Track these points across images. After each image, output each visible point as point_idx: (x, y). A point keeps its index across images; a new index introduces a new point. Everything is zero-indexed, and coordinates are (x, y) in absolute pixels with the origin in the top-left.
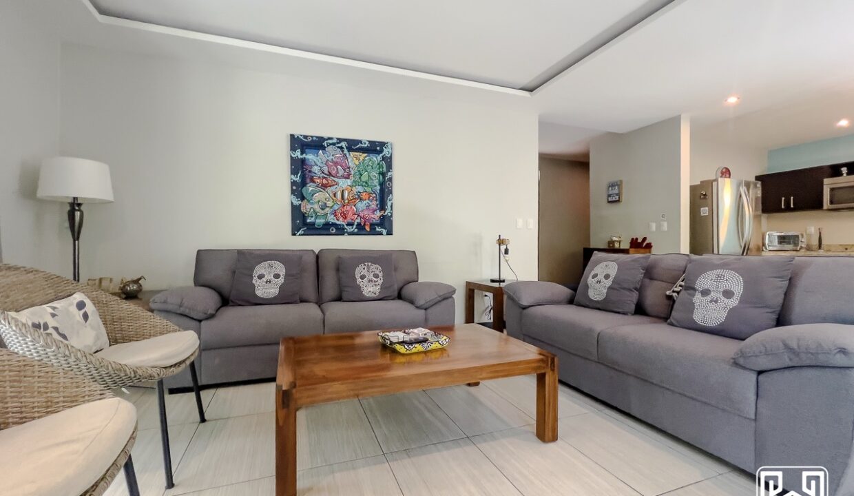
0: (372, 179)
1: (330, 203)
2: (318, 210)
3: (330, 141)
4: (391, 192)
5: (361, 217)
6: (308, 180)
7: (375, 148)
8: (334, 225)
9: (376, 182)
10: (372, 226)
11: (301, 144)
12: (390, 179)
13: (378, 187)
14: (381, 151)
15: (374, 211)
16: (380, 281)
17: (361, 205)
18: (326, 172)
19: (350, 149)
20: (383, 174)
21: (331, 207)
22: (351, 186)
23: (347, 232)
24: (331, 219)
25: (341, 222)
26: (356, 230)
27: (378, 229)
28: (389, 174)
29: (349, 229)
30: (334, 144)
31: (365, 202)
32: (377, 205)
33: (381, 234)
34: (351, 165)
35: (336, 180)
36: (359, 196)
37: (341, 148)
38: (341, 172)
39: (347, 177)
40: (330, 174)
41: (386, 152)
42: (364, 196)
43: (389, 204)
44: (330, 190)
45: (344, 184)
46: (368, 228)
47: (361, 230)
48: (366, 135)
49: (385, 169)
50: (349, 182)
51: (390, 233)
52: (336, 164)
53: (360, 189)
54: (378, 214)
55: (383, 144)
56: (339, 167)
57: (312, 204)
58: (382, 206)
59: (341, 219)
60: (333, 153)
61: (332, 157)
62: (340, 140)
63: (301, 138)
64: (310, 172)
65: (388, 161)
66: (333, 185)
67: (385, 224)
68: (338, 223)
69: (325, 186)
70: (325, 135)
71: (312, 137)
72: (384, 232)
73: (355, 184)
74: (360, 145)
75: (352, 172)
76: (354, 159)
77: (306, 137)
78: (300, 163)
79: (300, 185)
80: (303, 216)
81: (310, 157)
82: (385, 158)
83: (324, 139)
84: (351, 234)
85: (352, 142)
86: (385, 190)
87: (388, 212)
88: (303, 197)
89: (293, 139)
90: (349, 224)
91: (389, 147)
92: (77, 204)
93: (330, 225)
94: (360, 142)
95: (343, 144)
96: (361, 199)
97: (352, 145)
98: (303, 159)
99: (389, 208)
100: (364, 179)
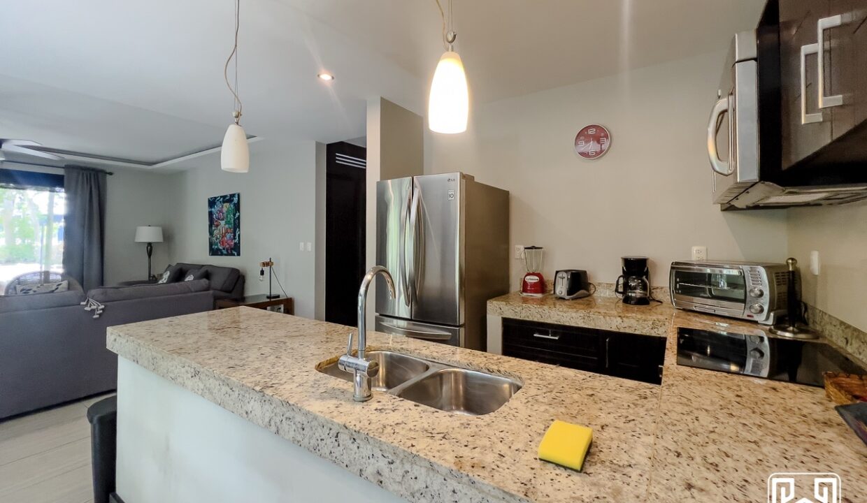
1: (218, 237)
2: (215, 241)
4: (239, 226)
5: (228, 245)
6: (213, 224)
7: (231, 198)
9: (232, 220)
10: (232, 249)
11: (212, 203)
12: (239, 218)
13: (234, 224)
14: (233, 200)
15: (232, 240)
17: (228, 237)
18: (217, 218)
19: (224, 202)
20: (234, 215)
21: (219, 239)
22: (225, 225)
23: (223, 254)
24: (219, 246)
25: (222, 248)
27: (234, 252)
28: (237, 214)
29: (225, 252)
30: (219, 200)
32: (233, 236)
33: (234, 255)
34: (224, 211)
35: (220, 221)
36: (227, 231)
37: (221, 202)
38: (221, 217)
39: (223, 220)
41: (236, 199)
42: (229, 230)
43: (237, 235)
44: (219, 227)
45: (223, 223)
46: (229, 251)
48: (228, 192)
49: (236, 212)
51: (239, 254)
52: (220, 212)
53: (227, 226)
54: (234, 241)
55: (233, 196)
56: (221, 214)
57: (214, 238)
58: (235, 236)
59: (222, 246)
60: (219, 206)
61: (218, 208)
62: (221, 197)
64: (213, 218)
65: (237, 207)
66: (219, 225)
67: (235, 250)
69: (217, 226)
70: (216, 196)
71: (213, 198)
72: (236, 254)
73: (226, 223)
74: (226, 198)
75: (225, 216)
76: (225, 208)
77: (211, 199)
78: (211, 214)
79: (211, 226)
80: (211, 244)
81: (213, 210)
82: (235, 204)
83: (215, 198)
84: (226, 255)
85: (224, 197)
86: (237, 225)
87: (237, 241)
88: (211, 233)
89: (209, 200)
90: (224, 249)
91: (237, 196)
92: (150, 244)
93: (218, 249)
94: (226, 196)
95: (221, 200)
96: (228, 233)
97: (224, 199)
98: (211, 211)
99: (237, 237)
100: (229, 219)
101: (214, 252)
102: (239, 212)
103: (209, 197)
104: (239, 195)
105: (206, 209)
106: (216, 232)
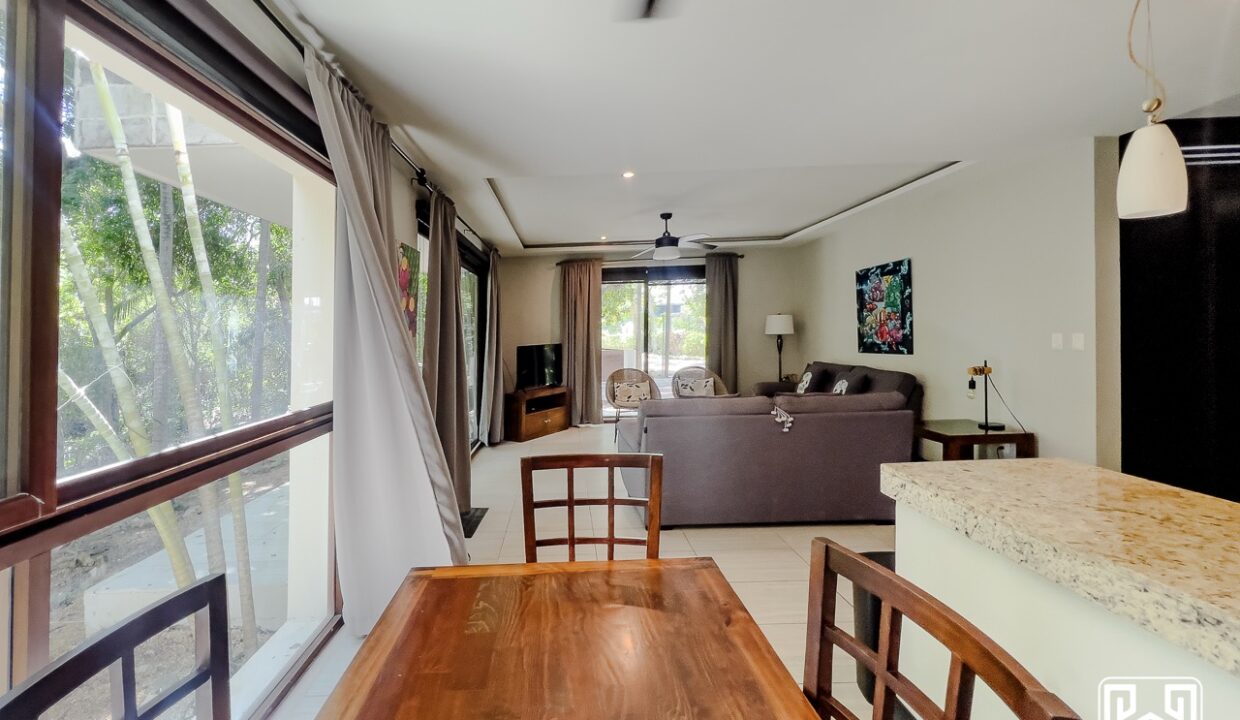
1: (874, 325)
2: (868, 331)
3: (872, 271)
4: (910, 309)
5: (891, 337)
6: (864, 307)
8: (876, 344)
9: (899, 302)
10: (897, 344)
11: (862, 277)
12: (910, 296)
15: (898, 330)
17: (891, 325)
18: (872, 298)
19: (883, 274)
20: (902, 293)
21: (874, 329)
23: (883, 351)
24: (875, 339)
25: (880, 341)
26: (888, 349)
27: (902, 349)
29: (885, 348)
30: (874, 273)
31: (893, 322)
32: (900, 324)
33: (902, 353)
34: (884, 288)
37: (877, 275)
38: (879, 296)
39: (881, 300)
41: (904, 269)
43: (908, 323)
44: (874, 313)
45: (881, 305)
46: (894, 347)
47: (891, 350)
48: (889, 259)
51: (910, 352)
52: (876, 289)
53: (889, 310)
54: (901, 333)
55: (899, 263)
56: (878, 292)
57: (866, 327)
58: (904, 325)
59: (880, 339)
60: (874, 281)
61: (873, 284)
62: (877, 268)
63: (860, 273)
64: (865, 299)
65: (907, 280)
66: (875, 309)
67: (906, 344)
68: (878, 342)
69: (871, 310)
70: (870, 266)
71: (864, 270)
72: (906, 351)
73: (887, 305)
74: (888, 268)
77: (861, 271)
78: (860, 294)
79: (860, 311)
80: (861, 336)
81: (864, 287)
82: (903, 276)
83: (869, 270)
84: (886, 352)
85: (883, 267)
86: (906, 308)
87: (907, 331)
88: (861, 320)
89: (858, 275)
90: (884, 343)
91: (906, 263)
92: (780, 337)
93: (874, 344)
94: (887, 265)
95: (878, 271)
96: (891, 320)
97: (884, 270)
98: (861, 290)
99: (908, 326)
100: (892, 299)
101: (866, 347)
102: (911, 287)
103: (858, 270)
104: (909, 262)
105: (854, 287)
106: (869, 319)
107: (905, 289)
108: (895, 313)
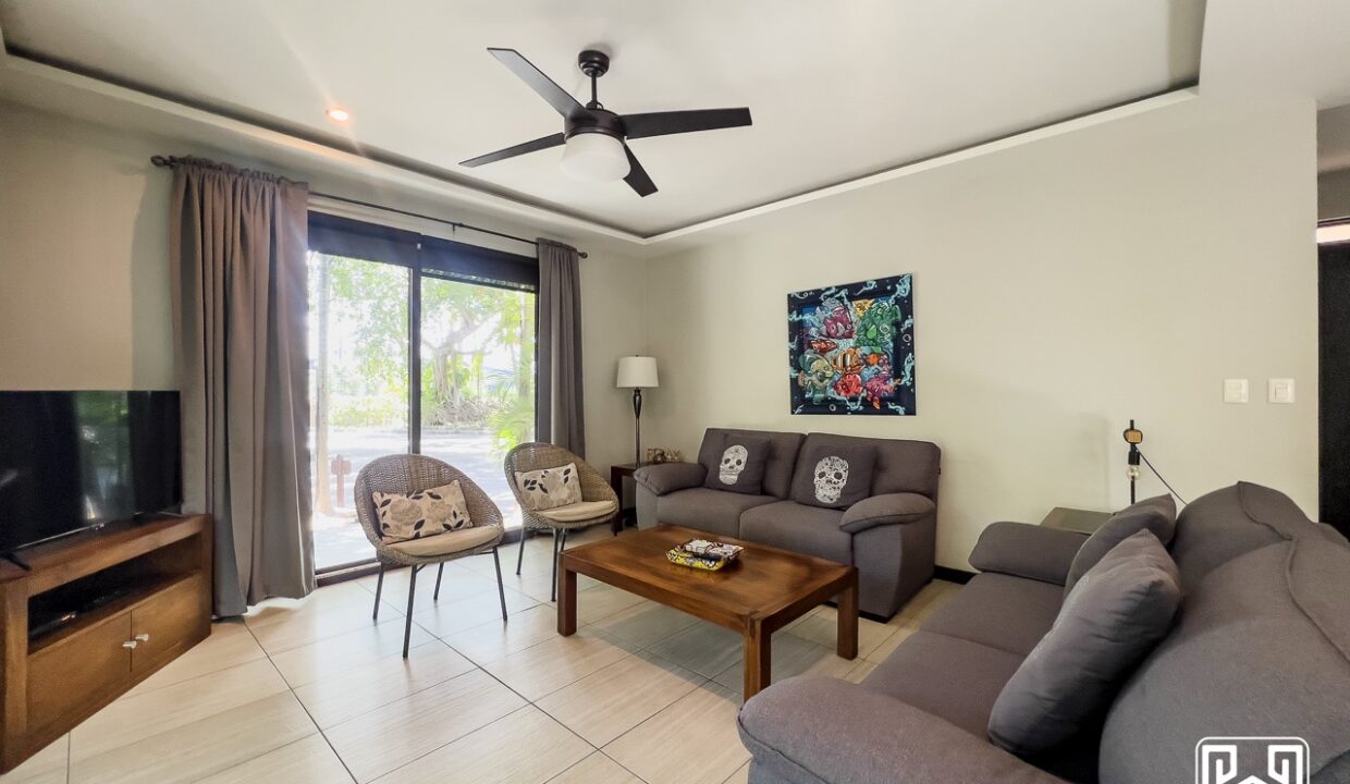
0: (882, 334)
1: (829, 373)
2: (816, 382)
3: (828, 293)
4: (911, 349)
5: (868, 390)
6: (806, 346)
7: (885, 288)
8: (834, 401)
9: (887, 338)
10: (883, 401)
11: (803, 303)
12: (910, 331)
13: (892, 345)
14: (894, 290)
15: (885, 380)
16: (842, 484)
17: (867, 373)
18: (825, 333)
19: (851, 298)
20: (897, 325)
21: (830, 378)
22: (855, 348)
23: (849, 411)
24: (831, 393)
25: (842, 397)
26: (861, 408)
27: (892, 406)
28: (907, 322)
29: (854, 406)
30: (832, 296)
31: (873, 368)
32: (890, 371)
33: (895, 413)
34: (854, 318)
35: (836, 341)
36: (865, 360)
37: (840, 299)
38: (842, 330)
39: (849, 336)
40: (829, 335)
41: (901, 290)
42: (872, 359)
43: (908, 368)
44: (829, 355)
45: (846, 345)
46: (876, 405)
47: (868, 409)
48: (870, 274)
49: (899, 317)
50: (851, 342)
51: (911, 411)
52: (835, 320)
53: (865, 350)
54: (892, 383)
55: (895, 280)
56: (839, 324)
57: (810, 375)
58: (897, 372)
59: (842, 393)
60: (831, 307)
61: (830, 313)
62: (840, 288)
63: (797, 296)
64: (808, 335)
65: (906, 306)
66: (833, 349)
67: (904, 399)
68: (838, 398)
69: (823, 352)
70: (822, 286)
71: (808, 292)
72: (901, 410)
73: (859, 344)
74: (865, 289)
75: (856, 328)
76: (856, 311)
77: (801, 294)
78: (798, 326)
79: (797, 352)
80: (798, 389)
81: (807, 317)
82: (898, 301)
83: (818, 291)
84: (856, 412)
85: (853, 287)
86: (902, 348)
87: (906, 381)
88: (796, 364)
89: (792, 298)
90: (852, 400)
91: (905, 281)
93: (828, 402)
94: (865, 284)
95: (843, 293)
96: (868, 365)
97: (855, 291)
98: (801, 322)
99: (908, 374)
100: (871, 335)
101: (802, 401)
102: (911, 318)
103: (792, 292)
104: (912, 280)
105: (781, 319)
106: (819, 365)
107: (905, 318)
108: (879, 355)
